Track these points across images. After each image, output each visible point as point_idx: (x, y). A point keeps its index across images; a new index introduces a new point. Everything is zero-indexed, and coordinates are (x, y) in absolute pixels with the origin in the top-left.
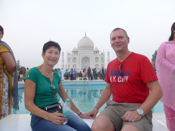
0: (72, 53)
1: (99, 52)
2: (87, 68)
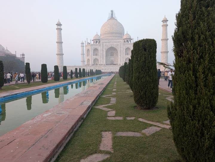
0: (93, 41)
1: (132, 39)
2: (113, 63)
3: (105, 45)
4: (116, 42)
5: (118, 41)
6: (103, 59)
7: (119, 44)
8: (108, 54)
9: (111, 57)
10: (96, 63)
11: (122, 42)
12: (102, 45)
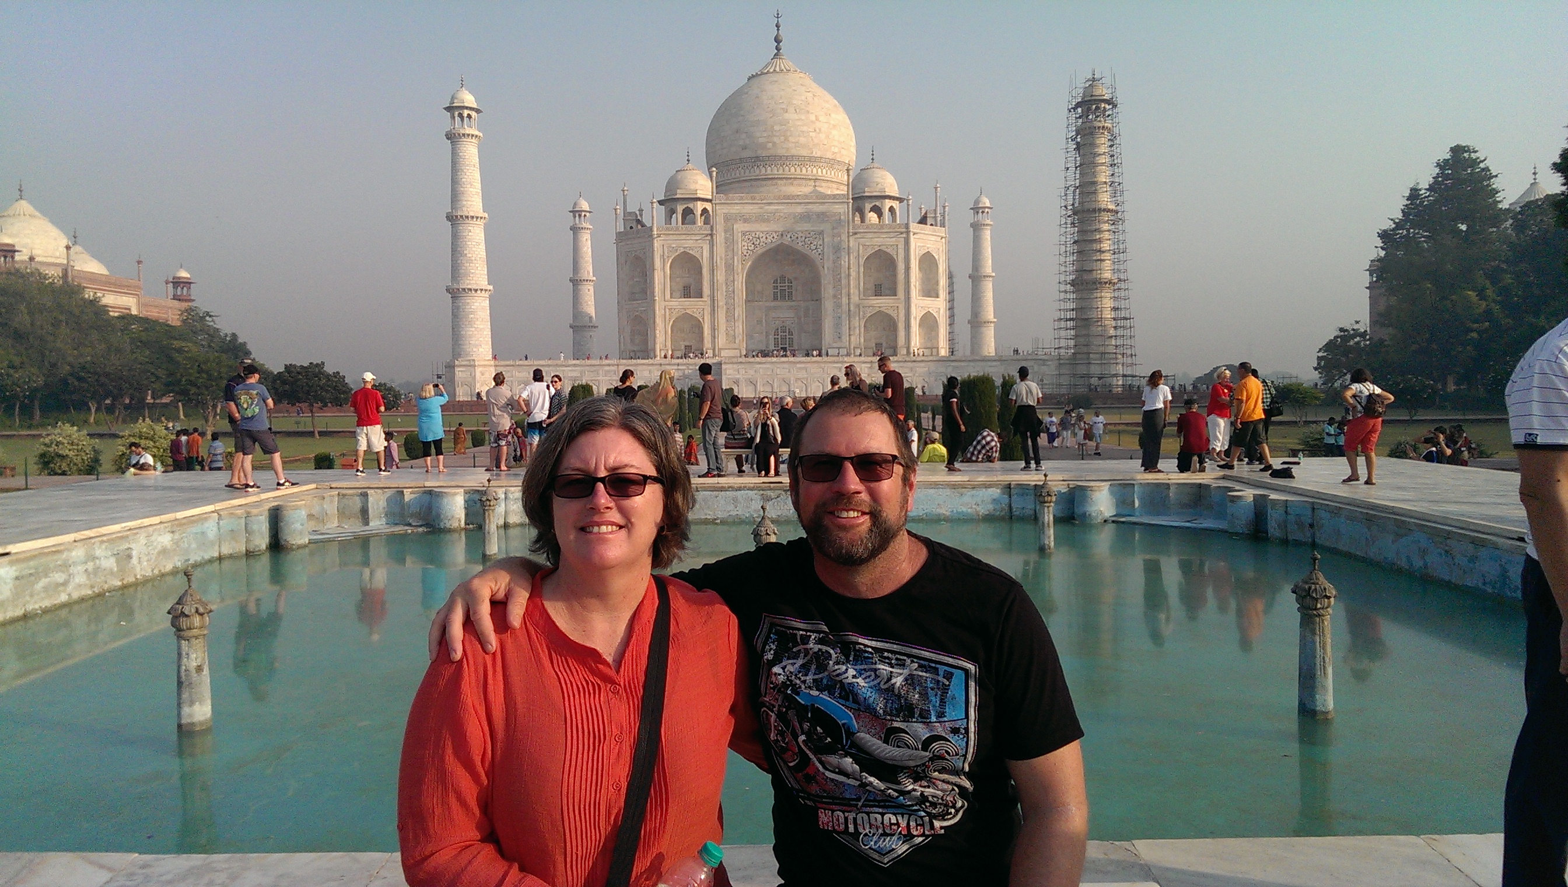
0: (660, 211)
1: (901, 202)
2: (791, 345)
3: (744, 234)
6: (730, 316)
7: (826, 227)
8: (759, 287)
9: (775, 308)
10: (687, 344)
11: (842, 217)
12: (726, 231)
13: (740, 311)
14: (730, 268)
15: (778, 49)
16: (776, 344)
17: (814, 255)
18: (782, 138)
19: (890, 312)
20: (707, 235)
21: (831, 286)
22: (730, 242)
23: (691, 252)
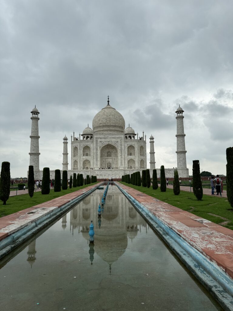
1: (136, 135)
2: (111, 167)
3: (100, 141)
4: (115, 138)
5: (118, 136)
6: (97, 160)
7: (119, 140)
8: (104, 154)
9: (107, 159)
10: (87, 166)
11: (123, 138)
12: (96, 141)
13: (99, 159)
14: (97, 149)
15: (108, 103)
16: (108, 167)
17: (116, 146)
18: (109, 122)
19: (134, 159)
20: (92, 142)
21: (120, 153)
22: (97, 143)
23: (88, 146)
